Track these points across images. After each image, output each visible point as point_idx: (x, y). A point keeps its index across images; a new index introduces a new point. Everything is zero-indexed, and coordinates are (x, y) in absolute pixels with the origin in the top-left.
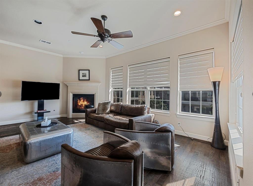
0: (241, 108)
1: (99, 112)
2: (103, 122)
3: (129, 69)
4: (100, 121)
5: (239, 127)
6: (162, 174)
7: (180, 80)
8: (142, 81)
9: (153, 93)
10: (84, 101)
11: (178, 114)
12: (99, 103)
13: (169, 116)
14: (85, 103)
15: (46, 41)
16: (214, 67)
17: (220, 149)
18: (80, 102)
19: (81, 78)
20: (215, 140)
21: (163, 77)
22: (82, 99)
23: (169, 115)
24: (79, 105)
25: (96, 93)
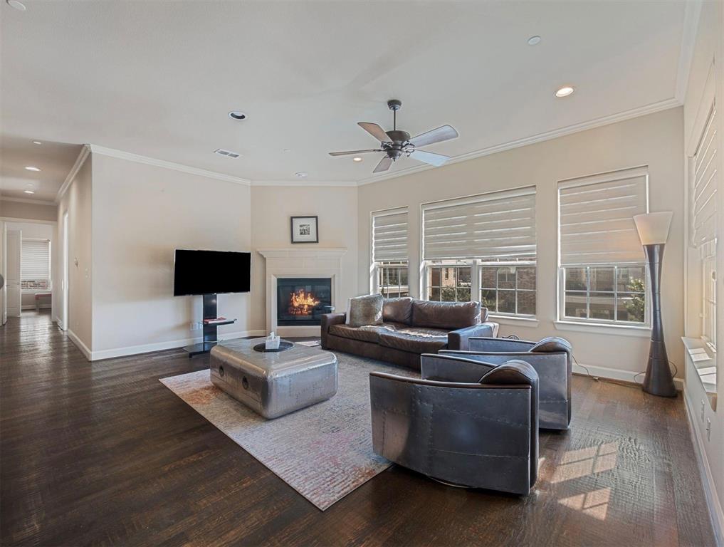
0: (713, 303)
1: (357, 322)
2: (377, 343)
3: (423, 215)
4: (366, 342)
5: (708, 344)
6: (549, 437)
7: (561, 241)
8: (462, 244)
9: (453, 273)
10: (305, 297)
11: (558, 321)
12: (352, 300)
13: (534, 328)
14: (310, 301)
15: (230, 153)
16: (648, 212)
17: (663, 397)
18: (297, 300)
19: (297, 237)
20: (652, 377)
21: (517, 233)
22: (302, 292)
23: (536, 325)
24: (295, 306)
25: (335, 275)
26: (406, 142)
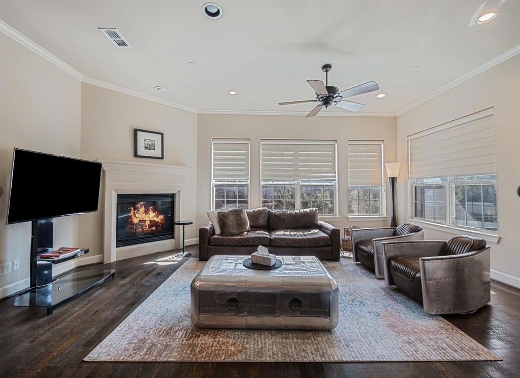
3: (261, 147)
8: (290, 171)
11: (349, 217)
14: (151, 216)
18: (137, 215)
19: (141, 151)
21: (325, 166)
22: (141, 205)
23: (339, 220)
24: (135, 222)
25: (180, 191)
26: (337, 95)
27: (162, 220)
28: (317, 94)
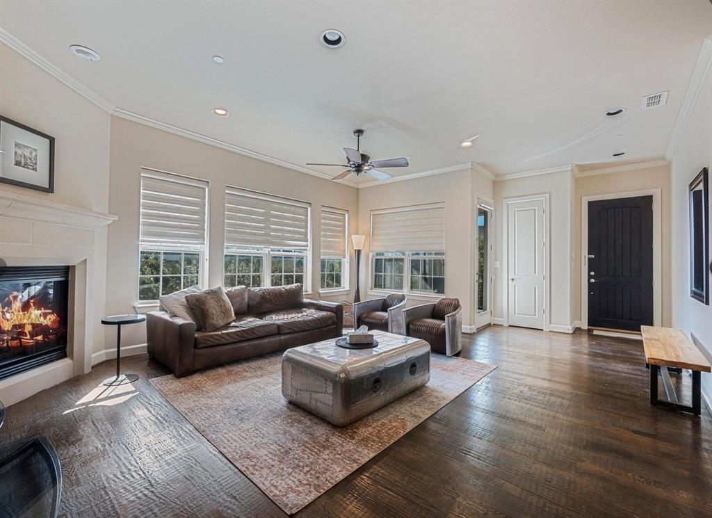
14: (33, 316)
18: (8, 316)
19: (10, 170)
24: (6, 329)
25: (86, 260)
27: (54, 322)
28: (348, 159)
